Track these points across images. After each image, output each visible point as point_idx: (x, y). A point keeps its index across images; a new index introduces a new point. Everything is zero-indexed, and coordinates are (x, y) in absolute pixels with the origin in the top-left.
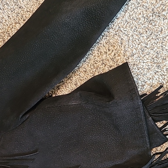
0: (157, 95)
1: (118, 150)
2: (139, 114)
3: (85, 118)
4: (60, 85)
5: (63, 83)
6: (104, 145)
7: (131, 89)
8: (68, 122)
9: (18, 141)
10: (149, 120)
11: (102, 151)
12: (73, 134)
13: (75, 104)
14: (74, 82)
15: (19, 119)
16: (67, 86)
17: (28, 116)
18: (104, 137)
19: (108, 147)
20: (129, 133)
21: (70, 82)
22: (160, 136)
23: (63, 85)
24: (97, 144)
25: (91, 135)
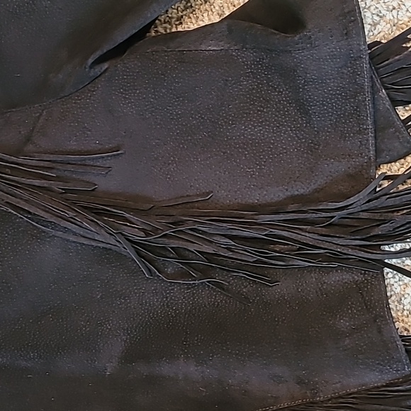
0: (404, 45)
1: (301, 163)
2: (359, 75)
3: (234, 84)
4: (185, 15)
5: (191, 10)
6: (271, 150)
7: (346, 10)
8: (195, 90)
9: (78, 122)
10: (381, 96)
11: (265, 162)
12: (202, 118)
13: (215, 48)
14: (217, 8)
15: (85, 68)
16: (201, 17)
17: (106, 67)
18: (273, 132)
19: (281, 153)
20: (331, 124)
21: (209, 9)
22: (400, 136)
23: (191, 15)
24: (256, 146)
25: (244, 124)
